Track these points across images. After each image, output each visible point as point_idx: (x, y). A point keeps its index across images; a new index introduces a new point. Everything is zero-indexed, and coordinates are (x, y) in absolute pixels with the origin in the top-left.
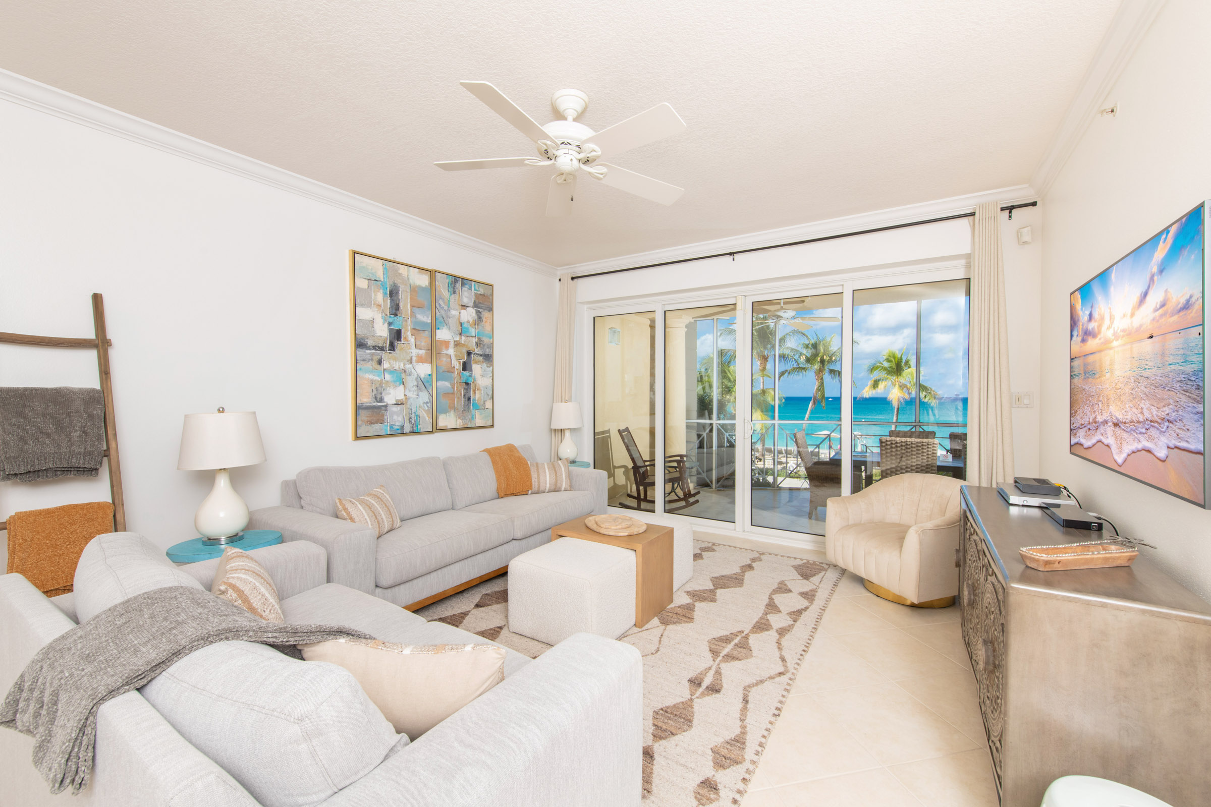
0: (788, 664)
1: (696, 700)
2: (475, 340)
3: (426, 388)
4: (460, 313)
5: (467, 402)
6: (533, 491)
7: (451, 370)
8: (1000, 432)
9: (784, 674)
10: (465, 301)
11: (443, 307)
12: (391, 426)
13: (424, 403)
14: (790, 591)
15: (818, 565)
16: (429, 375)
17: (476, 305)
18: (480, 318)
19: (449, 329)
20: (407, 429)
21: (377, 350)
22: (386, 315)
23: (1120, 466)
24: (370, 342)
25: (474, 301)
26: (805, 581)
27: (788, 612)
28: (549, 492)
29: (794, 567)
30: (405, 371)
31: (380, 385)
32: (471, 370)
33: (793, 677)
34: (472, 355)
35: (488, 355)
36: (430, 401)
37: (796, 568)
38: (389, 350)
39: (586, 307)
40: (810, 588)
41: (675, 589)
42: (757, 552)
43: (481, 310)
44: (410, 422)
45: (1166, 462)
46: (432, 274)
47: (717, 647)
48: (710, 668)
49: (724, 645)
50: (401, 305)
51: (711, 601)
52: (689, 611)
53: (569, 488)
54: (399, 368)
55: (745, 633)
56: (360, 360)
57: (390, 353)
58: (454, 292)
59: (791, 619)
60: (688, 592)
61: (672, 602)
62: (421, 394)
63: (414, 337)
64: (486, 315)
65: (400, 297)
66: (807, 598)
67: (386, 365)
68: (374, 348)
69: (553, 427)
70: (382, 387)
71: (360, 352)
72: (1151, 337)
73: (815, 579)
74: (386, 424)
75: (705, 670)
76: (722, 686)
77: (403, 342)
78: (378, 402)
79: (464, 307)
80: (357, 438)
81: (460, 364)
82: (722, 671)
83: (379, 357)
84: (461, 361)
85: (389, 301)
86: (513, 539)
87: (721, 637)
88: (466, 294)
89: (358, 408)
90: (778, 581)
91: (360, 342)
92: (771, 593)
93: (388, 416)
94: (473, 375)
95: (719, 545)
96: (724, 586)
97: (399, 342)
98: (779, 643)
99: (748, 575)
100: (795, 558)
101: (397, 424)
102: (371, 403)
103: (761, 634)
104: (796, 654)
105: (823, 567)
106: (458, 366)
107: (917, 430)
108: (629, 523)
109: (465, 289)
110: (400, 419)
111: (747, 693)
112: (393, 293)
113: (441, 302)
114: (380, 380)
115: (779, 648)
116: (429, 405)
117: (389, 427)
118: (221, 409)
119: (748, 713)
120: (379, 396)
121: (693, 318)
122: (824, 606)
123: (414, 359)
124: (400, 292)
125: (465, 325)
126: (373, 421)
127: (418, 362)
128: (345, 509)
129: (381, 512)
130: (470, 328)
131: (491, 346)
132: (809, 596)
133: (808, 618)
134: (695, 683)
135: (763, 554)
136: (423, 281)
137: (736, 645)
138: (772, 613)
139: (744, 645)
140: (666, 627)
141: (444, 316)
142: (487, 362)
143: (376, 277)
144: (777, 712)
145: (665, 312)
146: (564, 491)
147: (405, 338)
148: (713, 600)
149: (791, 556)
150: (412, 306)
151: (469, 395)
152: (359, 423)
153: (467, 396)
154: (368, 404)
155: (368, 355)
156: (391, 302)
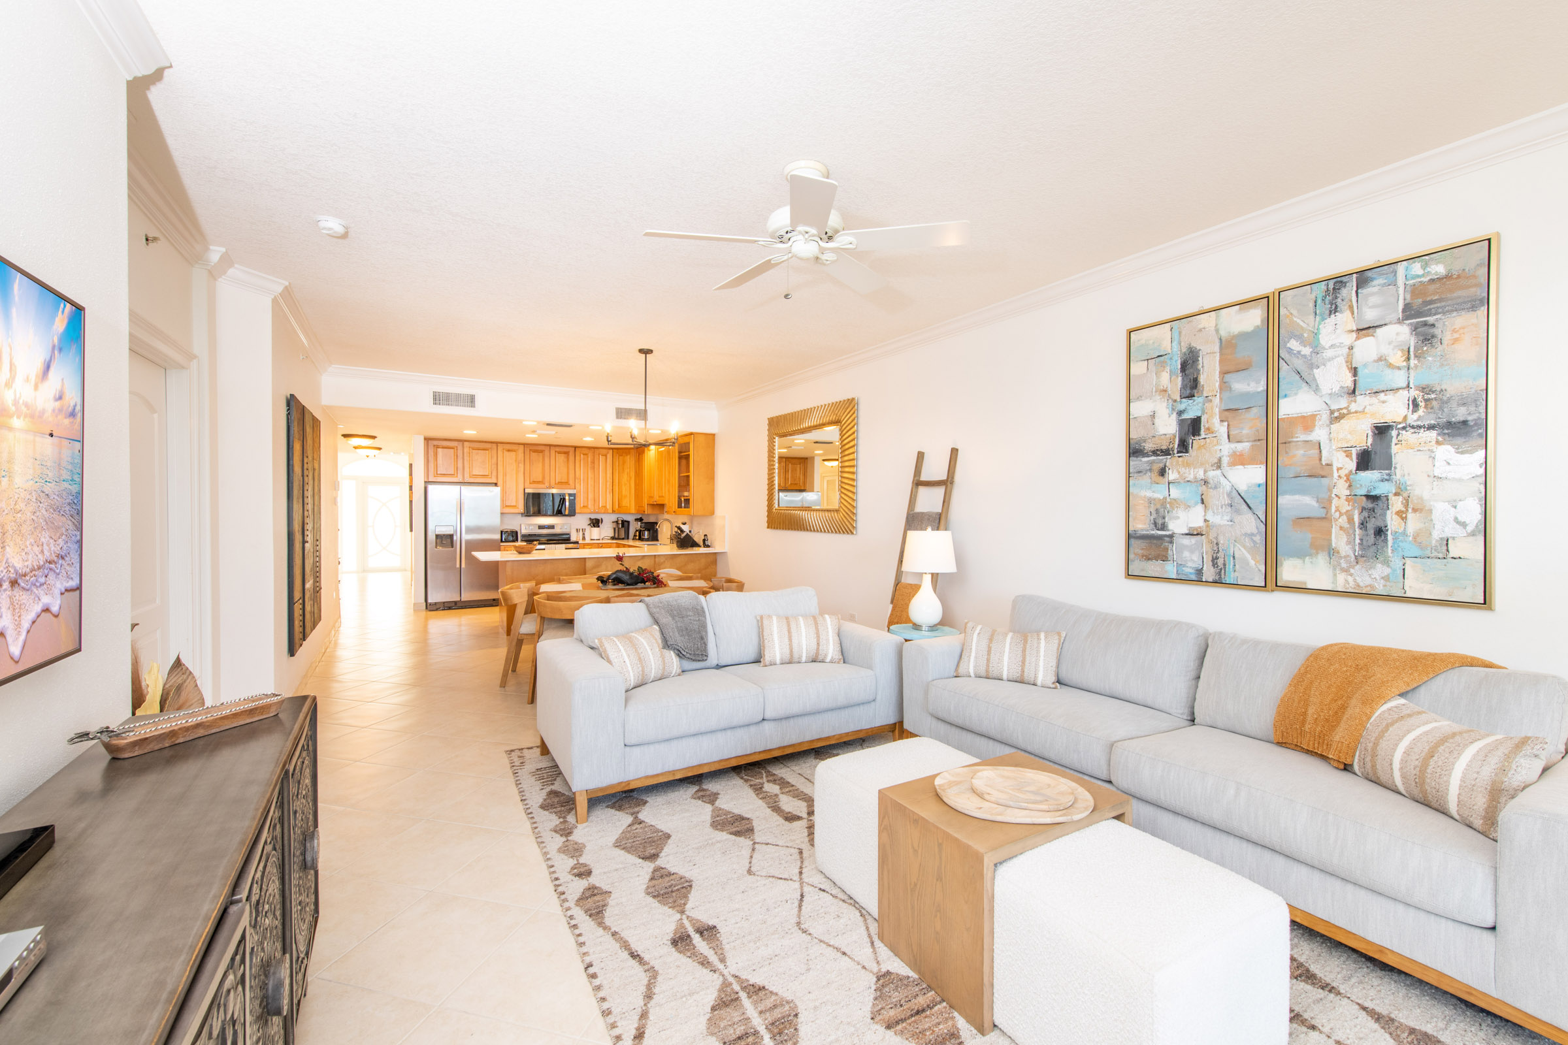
1: (678, 916)
2: (1406, 397)
3: (1250, 508)
4: (1352, 347)
5: (1372, 538)
7: (1320, 472)
10: (1373, 315)
11: (1299, 352)
12: (1180, 567)
13: (1244, 535)
16: (1259, 486)
17: (1412, 312)
18: (1428, 337)
21: (1158, 455)
22: (1175, 401)
24: (1149, 446)
25: (1406, 304)
30: (1206, 482)
31: (1162, 505)
32: (1386, 465)
34: (1397, 432)
35: (1466, 421)
36: (1260, 532)
38: (1177, 453)
43: (1430, 319)
44: (1214, 564)
46: (1273, 299)
48: (723, 960)
50: (1202, 379)
54: (1196, 478)
56: (1134, 473)
57: (1179, 457)
58: (1334, 310)
62: (1237, 519)
63: (1226, 424)
64: (1457, 322)
65: (1200, 367)
67: (1172, 475)
68: (1154, 453)
70: (1165, 508)
71: (1135, 462)
74: (1171, 562)
75: (723, 956)
76: (681, 953)
78: (1158, 530)
79: (1369, 330)
80: (1128, 575)
81: (1349, 456)
83: (1162, 465)
84: (1355, 451)
85: (1180, 379)
88: (1375, 299)
89: (1129, 536)
91: (1135, 448)
93: (1173, 551)
94: (1395, 476)
97: (1197, 438)
101: (1190, 564)
102: (1148, 531)
106: (1342, 461)
109: (1371, 290)
110: (1196, 557)
112: (1189, 364)
113: (1294, 344)
114: (1162, 498)
116: (1257, 539)
117: (1176, 569)
120: (1160, 522)
123: (1225, 461)
124: (1200, 359)
125: (1365, 372)
126: (1150, 556)
127: (1233, 464)
130: (1388, 371)
131: (1479, 399)
134: (707, 930)
136: (1250, 319)
140: (873, 973)
141: (1303, 368)
142: (1461, 438)
143: (1160, 351)
147: (1208, 429)
150: (1223, 372)
151: (1380, 524)
152: (1131, 556)
153: (1371, 526)
154: (1145, 532)
155: (1145, 465)
156: (1183, 379)
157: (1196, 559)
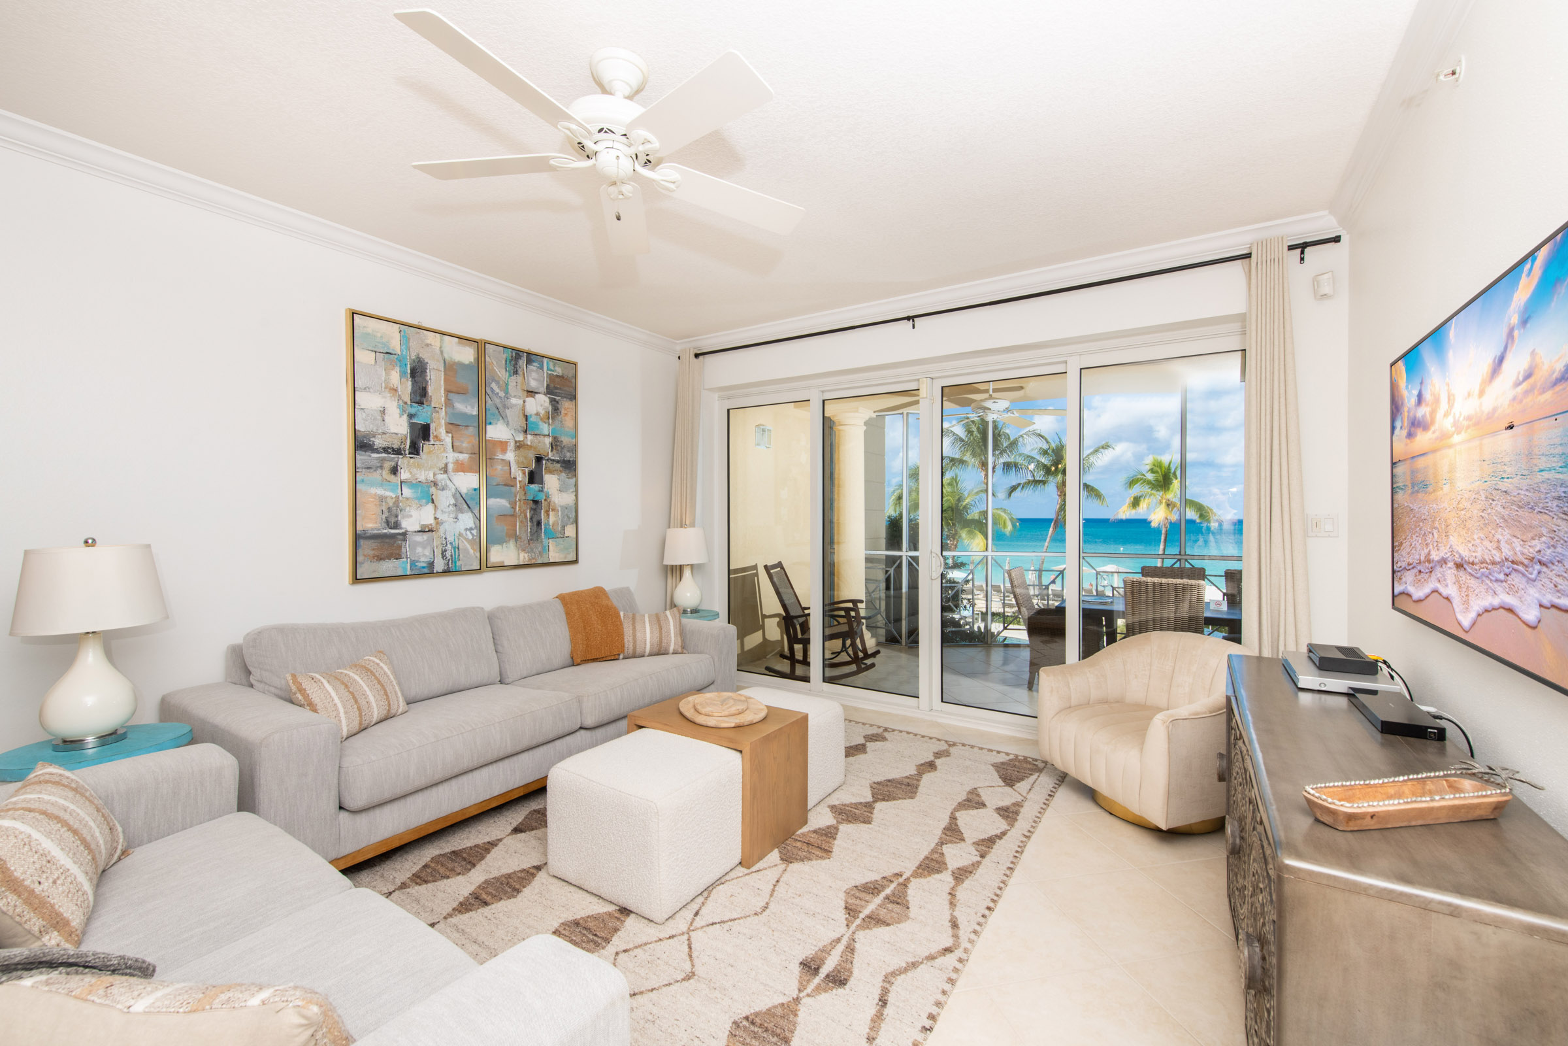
0: (961, 933)
1: (804, 1001)
2: (548, 441)
3: (469, 507)
4: (524, 402)
5: (535, 528)
6: (626, 654)
7: (510, 483)
8: (1289, 573)
9: (951, 952)
10: (533, 384)
11: (498, 394)
12: (413, 563)
13: (466, 530)
14: (983, 805)
15: (1030, 763)
16: (475, 490)
17: (550, 391)
18: (556, 409)
19: (508, 424)
20: (439, 565)
21: (390, 453)
22: (406, 403)
23: (1467, 632)
24: (379, 442)
25: (548, 385)
26: (1008, 789)
27: (975, 840)
28: (650, 655)
29: (995, 765)
30: (435, 484)
31: (394, 503)
32: (541, 482)
33: (964, 956)
34: (544, 462)
35: (569, 461)
36: (476, 527)
37: (998, 767)
38: (409, 454)
39: (716, 396)
40: (1013, 801)
41: (810, 804)
42: (946, 741)
43: (557, 398)
44: (444, 556)
45: (1537, 630)
46: (481, 346)
47: (858, 902)
48: (838, 940)
49: (868, 897)
50: (430, 390)
51: (864, 822)
52: (828, 839)
53: (680, 650)
54: (426, 479)
55: (904, 877)
56: (362, 468)
57: (411, 458)
58: (516, 373)
59: (977, 853)
60: (833, 808)
61: (806, 823)
62: (460, 516)
63: (450, 435)
64: (566, 405)
65: (428, 378)
66: (1005, 817)
67: (404, 475)
69: (669, 561)
70: (398, 507)
71: (362, 457)
72: (1511, 427)
73: (1023, 786)
74: (405, 559)
75: (831, 944)
76: (851, 972)
77: (432, 442)
78: (391, 528)
79: (531, 393)
80: (356, 579)
81: (524, 473)
82: (857, 945)
83: (393, 464)
84: (527, 470)
85: (409, 383)
86: (581, 728)
87: (867, 883)
88: (534, 375)
89: (358, 538)
90: (968, 789)
91: (362, 442)
92: (955, 809)
93: (407, 548)
94: (545, 490)
95: (894, 730)
96: (887, 798)
97: (427, 443)
98: (952, 894)
99: (927, 778)
100: (999, 752)
101: (423, 559)
102: (379, 530)
103: (929, 879)
104: (976, 914)
105: (1037, 766)
106: (520, 476)
107: (1183, 566)
108: (741, 707)
109: (532, 367)
110: (428, 552)
111: (888, 986)
112: (418, 372)
113: (494, 385)
114: (394, 496)
115: (951, 903)
116: (474, 532)
117: (409, 565)
118: (90, 541)
119: (882, 1025)
120: (393, 520)
121: (875, 412)
122: (1029, 831)
123: (451, 466)
124: (428, 371)
125: (531, 420)
126: (382, 556)
127: (456, 470)
128: (302, 690)
129: (368, 692)
130: (541, 423)
131: (574, 449)
132: (1009, 813)
133: (1002, 851)
134: (810, 967)
135: (954, 744)
136: (467, 355)
137: (887, 898)
138: (951, 842)
139: (899, 900)
140: (788, 866)
141: (500, 406)
142: (567, 471)
143: (389, 348)
144: (928, 1024)
145: (824, 401)
146: (673, 654)
147: (436, 437)
148: (868, 821)
149: (993, 749)
150: (448, 391)
151: (539, 519)
152: (360, 558)
153: (535, 520)
154: (376, 532)
155: (376, 461)
156: (413, 384)
157: (428, 554)
